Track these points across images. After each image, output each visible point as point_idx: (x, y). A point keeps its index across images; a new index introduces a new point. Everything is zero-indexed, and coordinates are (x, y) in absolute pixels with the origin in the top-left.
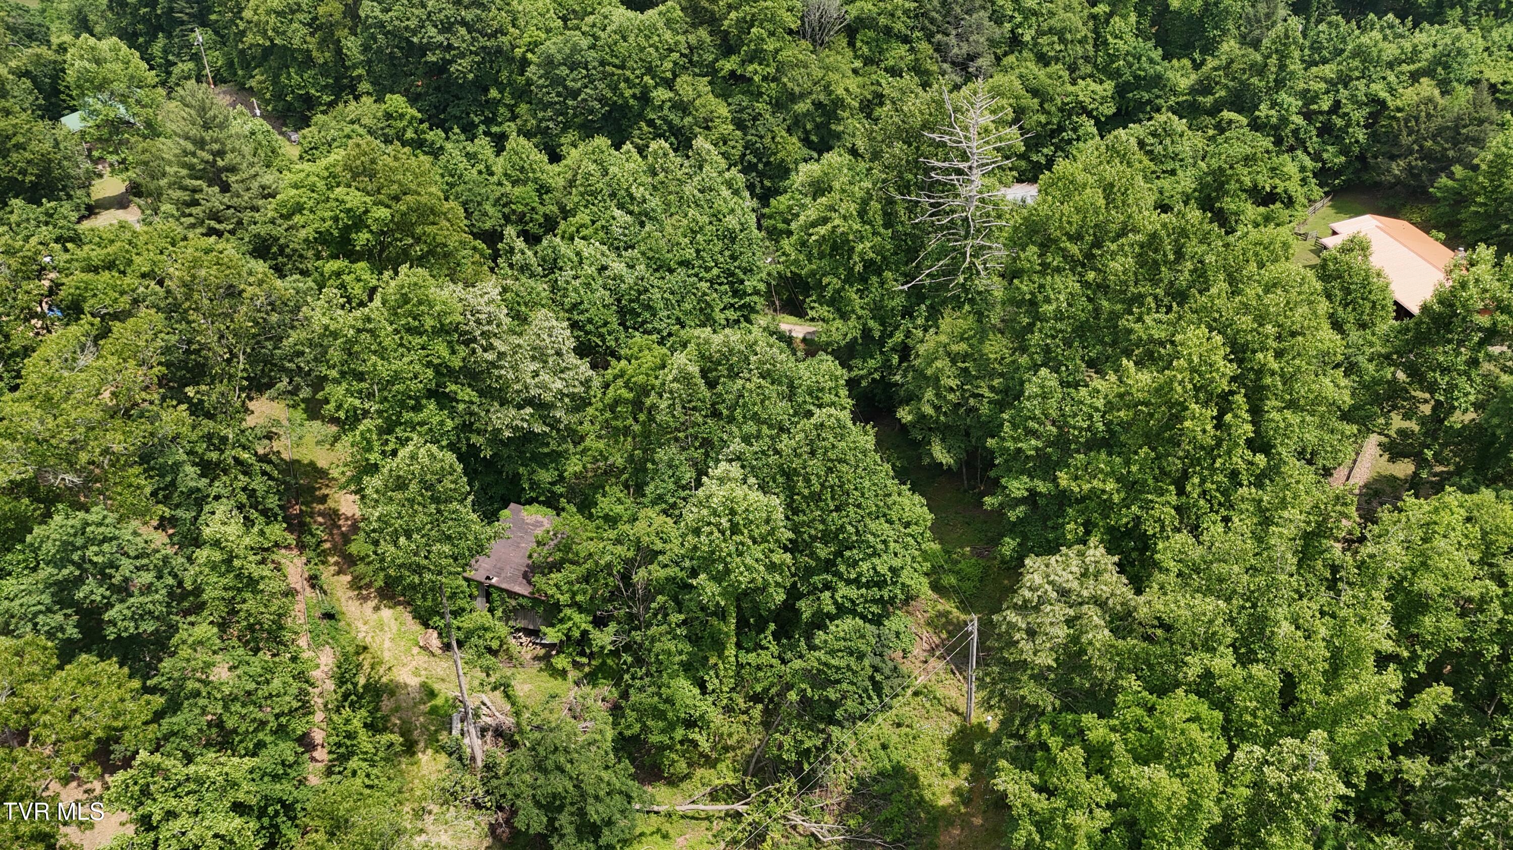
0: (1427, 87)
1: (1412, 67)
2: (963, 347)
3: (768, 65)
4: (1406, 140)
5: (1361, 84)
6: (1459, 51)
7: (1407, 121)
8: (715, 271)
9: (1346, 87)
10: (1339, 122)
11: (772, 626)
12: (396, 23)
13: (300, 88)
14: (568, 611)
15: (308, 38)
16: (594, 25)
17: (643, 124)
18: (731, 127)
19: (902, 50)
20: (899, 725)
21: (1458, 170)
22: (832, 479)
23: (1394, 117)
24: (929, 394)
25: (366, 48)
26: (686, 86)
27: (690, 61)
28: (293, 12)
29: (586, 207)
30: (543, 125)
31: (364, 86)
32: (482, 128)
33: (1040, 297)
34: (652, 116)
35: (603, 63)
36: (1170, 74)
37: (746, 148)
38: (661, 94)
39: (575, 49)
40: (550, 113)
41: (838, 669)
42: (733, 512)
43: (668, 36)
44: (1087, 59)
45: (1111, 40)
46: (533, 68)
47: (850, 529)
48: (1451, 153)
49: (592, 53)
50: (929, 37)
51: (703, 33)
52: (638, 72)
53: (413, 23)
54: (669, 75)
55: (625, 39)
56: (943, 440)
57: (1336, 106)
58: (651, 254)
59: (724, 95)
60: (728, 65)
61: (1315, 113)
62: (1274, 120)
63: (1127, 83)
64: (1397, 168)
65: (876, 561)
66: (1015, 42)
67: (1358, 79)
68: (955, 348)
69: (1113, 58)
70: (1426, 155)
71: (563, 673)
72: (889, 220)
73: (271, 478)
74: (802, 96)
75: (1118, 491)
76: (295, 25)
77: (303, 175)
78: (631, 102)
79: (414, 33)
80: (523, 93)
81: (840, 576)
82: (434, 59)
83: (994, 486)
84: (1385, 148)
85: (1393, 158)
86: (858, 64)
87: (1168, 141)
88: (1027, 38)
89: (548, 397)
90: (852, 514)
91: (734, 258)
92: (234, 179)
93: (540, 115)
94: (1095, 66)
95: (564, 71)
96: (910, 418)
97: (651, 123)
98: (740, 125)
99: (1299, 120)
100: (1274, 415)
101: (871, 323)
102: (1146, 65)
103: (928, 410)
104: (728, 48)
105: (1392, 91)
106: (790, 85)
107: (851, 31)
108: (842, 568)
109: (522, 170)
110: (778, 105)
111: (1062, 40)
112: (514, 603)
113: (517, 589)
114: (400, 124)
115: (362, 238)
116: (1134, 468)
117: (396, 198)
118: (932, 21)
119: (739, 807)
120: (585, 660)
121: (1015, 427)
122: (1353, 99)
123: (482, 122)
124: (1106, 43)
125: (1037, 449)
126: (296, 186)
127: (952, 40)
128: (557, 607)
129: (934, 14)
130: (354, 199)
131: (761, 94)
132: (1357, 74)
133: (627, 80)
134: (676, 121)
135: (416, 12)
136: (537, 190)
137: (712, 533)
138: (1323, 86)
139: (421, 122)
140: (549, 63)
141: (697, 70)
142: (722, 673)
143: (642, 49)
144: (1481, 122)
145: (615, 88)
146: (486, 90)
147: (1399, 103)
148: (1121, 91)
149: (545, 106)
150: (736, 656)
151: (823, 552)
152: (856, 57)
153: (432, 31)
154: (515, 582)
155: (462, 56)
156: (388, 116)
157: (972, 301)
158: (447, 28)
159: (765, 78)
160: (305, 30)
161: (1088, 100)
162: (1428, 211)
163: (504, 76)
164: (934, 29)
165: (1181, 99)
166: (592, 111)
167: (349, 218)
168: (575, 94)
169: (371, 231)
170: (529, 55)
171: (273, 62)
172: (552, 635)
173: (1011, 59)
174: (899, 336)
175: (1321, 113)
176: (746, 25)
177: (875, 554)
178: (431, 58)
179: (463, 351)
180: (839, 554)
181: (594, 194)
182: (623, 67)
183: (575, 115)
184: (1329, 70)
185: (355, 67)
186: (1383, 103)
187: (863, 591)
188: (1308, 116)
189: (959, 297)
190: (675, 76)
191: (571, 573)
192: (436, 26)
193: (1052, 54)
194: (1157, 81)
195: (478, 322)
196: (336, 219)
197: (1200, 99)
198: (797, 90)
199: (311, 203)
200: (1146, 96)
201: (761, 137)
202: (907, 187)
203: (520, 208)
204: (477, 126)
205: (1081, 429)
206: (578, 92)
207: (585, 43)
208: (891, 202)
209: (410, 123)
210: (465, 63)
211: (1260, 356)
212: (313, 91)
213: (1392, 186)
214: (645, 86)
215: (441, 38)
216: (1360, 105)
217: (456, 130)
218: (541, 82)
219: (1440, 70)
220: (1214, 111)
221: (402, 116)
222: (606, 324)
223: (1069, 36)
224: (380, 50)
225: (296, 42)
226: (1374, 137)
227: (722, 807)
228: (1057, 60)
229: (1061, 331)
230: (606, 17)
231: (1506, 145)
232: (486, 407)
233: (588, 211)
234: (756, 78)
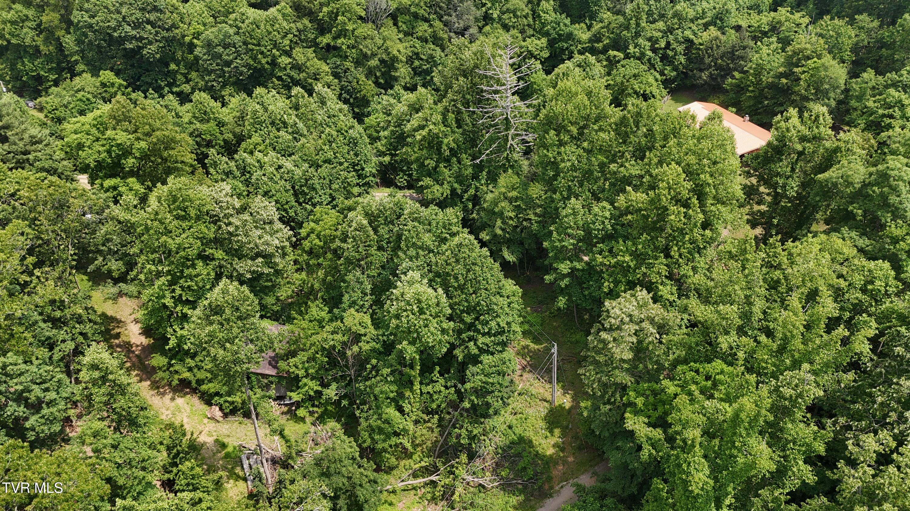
0: (713, 31)
1: (704, 21)
2: (514, 194)
3: (349, 39)
4: (707, 60)
5: (679, 32)
6: (727, 11)
7: (707, 50)
8: (346, 164)
9: (671, 34)
10: (671, 53)
11: (438, 368)
12: (101, 24)
13: (33, 71)
14: (305, 380)
15: (36, 38)
16: (236, 20)
17: (274, 79)
18: (331, 78)
19: (425, 26)
20: (515, 414)
21: (737, 74)
22: (471, 276)
23: (699, 49)
24: (499, 223)
25: (79, 42)
26: (299, 54)
27: (300, 39)
28: (23, 21)
29: (256, 132)
30: (210, 84)
31: (80, 67)
32: (166, 89)
33: (559, 159)
34: (279, 74)
35: (245, 43)
36: (576, 32)
37: (341, 89)
38: (284, 60)
39: (227, 35)
40: (213, 76)
41: (493, 384)
42: (419, 301)
43: (285, 24)
44: (529, 25)
45: (542, 14)
46: (198, 49)
47: (482, 302)
48: (731, 66)
49: (237, 38)
50: (440, 18)
51: (306, 21)
52: (268, 48)
53: (113, 24)
54: (288, 48)
55: (258, 27)
56: (508, 248)
57: (668, 44)
58: (305, 158)
59: (324, 59)
60: (325, 40)
61: (657, 49)
62: (637, 54)
63: (554, 39)
64: (705, 76)
65: (498, 320)
66: (487, 18)
67: (677, 29)
68: (510, 195)
69: (544, 25)
70: (718, 67)
71: (303, 420)
72: (459, 123)
73: (95, 323)
74: (372, 56)
75: (632, 261)
76: (25, 30)
77: (79, 125)
78: (267, 66)
79: (115, 30)
80: (193, 66)
81: (478, 331)
82: (131, 46)
83: (549, 269)
84: (697, 66)
85: (701, 70)
86: (401, 36)
87: (588, 69)
88: (495, 16)
89: (270, 250)
90: (483, 294)
91: (356, 155)
92: (10, 133)
93: (207, 78)
94: (534, 30)
95: (220, 49)
96: (488, 238)
97: (279, 78)
98: (336, 75)
99: (649, 53)
100: (713, 208)
101: (456, 185)
102: (563, 28)
103: (499, 232)
104: (322, 30)
105: (695, 34)
106: (364, 50)
107: (394, 17)
108: (480, 327)
109: (205, 113)
110: (358, 63)
111: (515, 16)
112: (266, 381)
113: (267, 372)
115: (130, 162)
116: (640, 247)
117: (148, 135)
118: (441, 8)
119: (433, 478)
120: (315, 409)
121: (559, 234)
122: (676, 40)
123: (166, 85)
124: (539, 16)
125: (573, 244)
126: (76, 132)
127: (454, 19)
128: (297, 379)
129: (441, 4)
130: (122, 137)
131: (347, 57)
132: (676, 26)
133: (262, 53)
134: (296, 76)
135: (114, 17)
136: (217, 125)
137: (408, 316)
138: (660, 34)
139: (126, 88)
140: (209, 45)
141: (304, 44)
142: (412, 401)
143: (270, 33)
144: (744, 48)
145: (255, 59)
146: (167, 65)
147: (701, 41)
148: (551, 43)
149: (209, 73)
150: (420, 389)
151: (468, 319)
152: (399, 32)
153: (128, 28)
154: (264, 368)
155: (150, 43)
156: (103, 85)
157: (512, 167)
158: (137, 25)
159: (348, 47)
160: (32, 33)
161: (534, 50)
162: (722, 98)
163: (179, 55)
164: (443, 13)
165: (584, 46)
166: (241, 74)
167: (119, 150)
168: (228, 64)
169: (135, 158)
170: (195, 41)
171: (9, 55)
172: (295, 397)
173: (487, 28)
174: (472, 191)
175: (661, 49)
176: (334, 15)
177: (498, 316)
178: (129, 46)
179: (213, 228)
180: (477, 319)
181: (260, 123)
182: (259, 45)
183: (230, 77)
184: (661, 25)
185: (72, 55)
186: (691, 42)
187: (493, 338)
188: (654, 50)
189: (505, 165)
190: (291, 48)
191: (302, 357)
192: (130, 25)
193: (511, 24)
194: (570, 36)
195: (221, 207)
196: (109, 152)
197: (596, 45)
198: (369, 53)
199: (88, 143)
200: (566, 45)
201: (350, 82)
202: (468, 103)
203: (208, 137)
204: (164, 88)
205: (598, 230)
206: (231, 62)
207: (232, 31)
208: (459, 112)
209: (119, 88)
210: (153, 47)
211: (702, 176)
212: (42, 73)
213: (703, 85)
214: (274, 56)
215: (134, 32)
216: (681, 43)
217: (151, 91)
218: (205, 57)
219: (718, 21)
220: (604, 51)
221: (113, 85)
222: (287, 202)
223: (519, 13)
224: (90, 43)
225: (28, 41)
226: (689, 59)
227: (420, 481)
228: (514, 27)
229: (576, 177)
230: (243, 14)
231: (761, 59)
232: (230, 261)
233: (257, 134)
234: (344, 47)
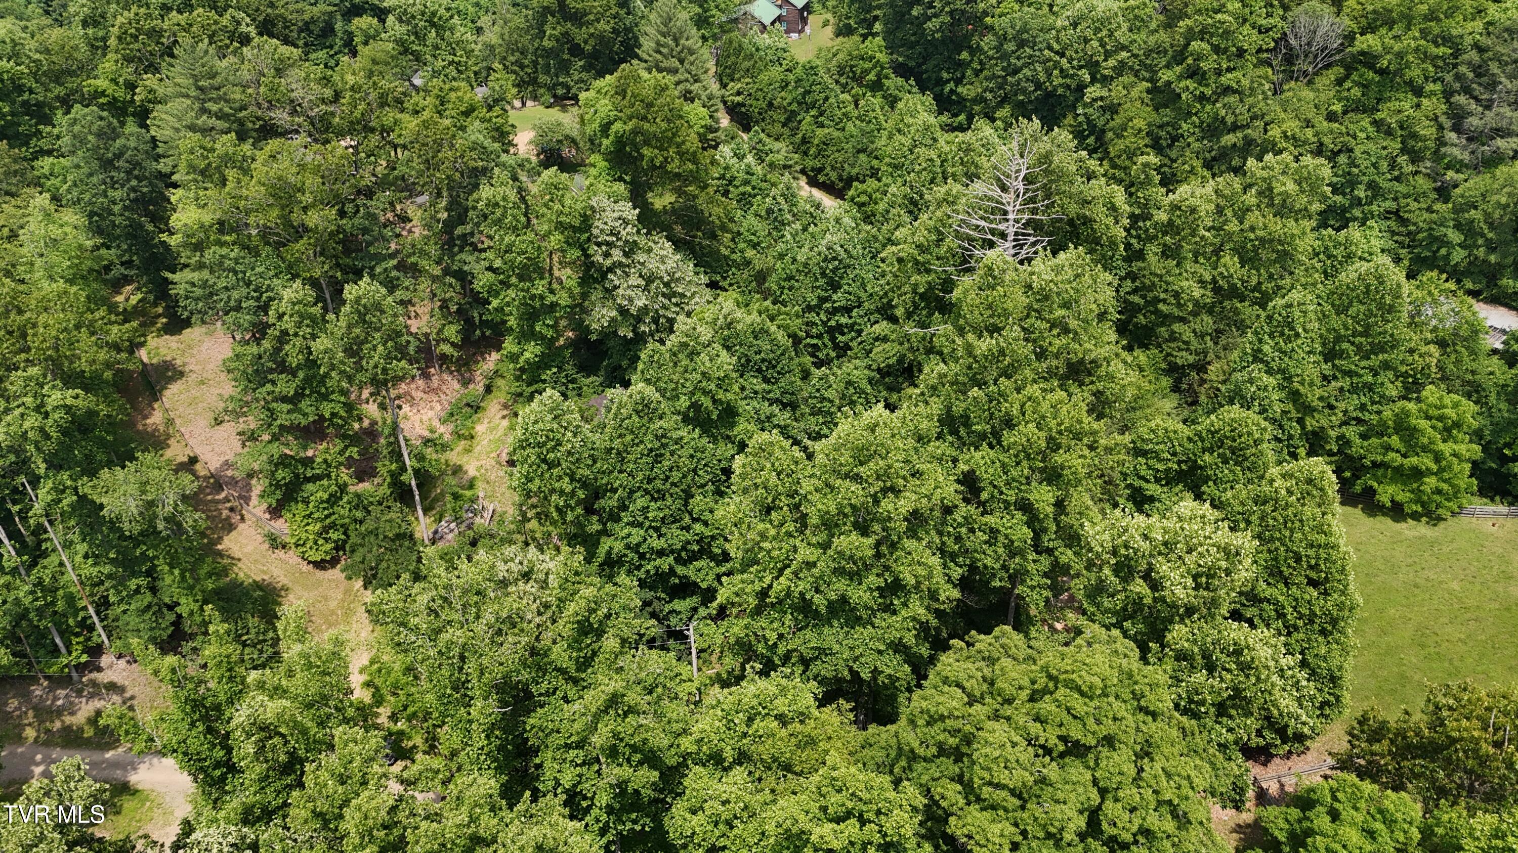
35: (1047, 46)
38: (1094, 92)
52: (1075, 63)
74: (1235, 128)
86: (1337, 107)
95: (1012, 47)
114: (868, 65)
145: (1049, 74)
152: (1338, 98)
166: (1024, 91)
168: (1015, 71)
182: (1062, 55)
204: (948, 81)
206: (1019, 70)
217: (913, 81)
218: (991, 53)
